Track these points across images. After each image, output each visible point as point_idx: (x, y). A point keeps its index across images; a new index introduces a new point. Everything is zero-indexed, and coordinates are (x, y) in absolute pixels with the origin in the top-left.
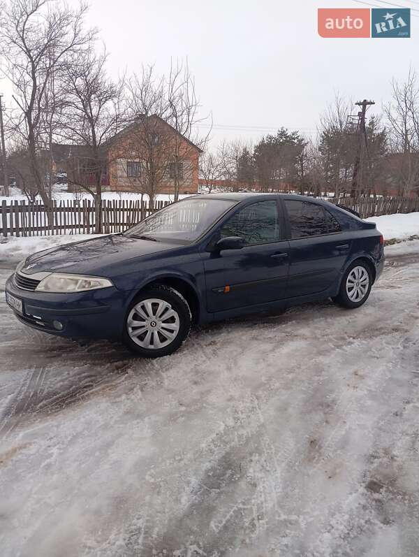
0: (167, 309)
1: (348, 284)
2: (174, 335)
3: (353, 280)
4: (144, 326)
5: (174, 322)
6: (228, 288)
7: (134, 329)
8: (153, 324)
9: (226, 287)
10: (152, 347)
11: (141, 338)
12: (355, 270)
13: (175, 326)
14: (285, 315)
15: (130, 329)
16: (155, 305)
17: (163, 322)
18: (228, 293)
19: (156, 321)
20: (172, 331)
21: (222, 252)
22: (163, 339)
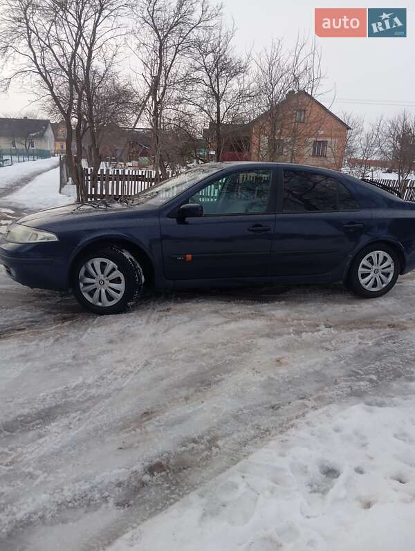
0: (113, 270)
1: (361, 270)
2: (120, 296)
3: (370, 265)
4: (93, 284)
5: (120, 283)
6: (189, 257)
7: (86, 285)
8: (102, 282)
9: (187, 256)
10: (100, 304)
11: (91, 294)
12: (373, 254)
13: (121, 287)
14: (282, 295)
15: (81, 285)
16: (103, 265)
17: (111, 281)
18: (189, 261)
19: (104, 279)
20: (118, 292)
21: (187, 219)
22: (110, 298)
